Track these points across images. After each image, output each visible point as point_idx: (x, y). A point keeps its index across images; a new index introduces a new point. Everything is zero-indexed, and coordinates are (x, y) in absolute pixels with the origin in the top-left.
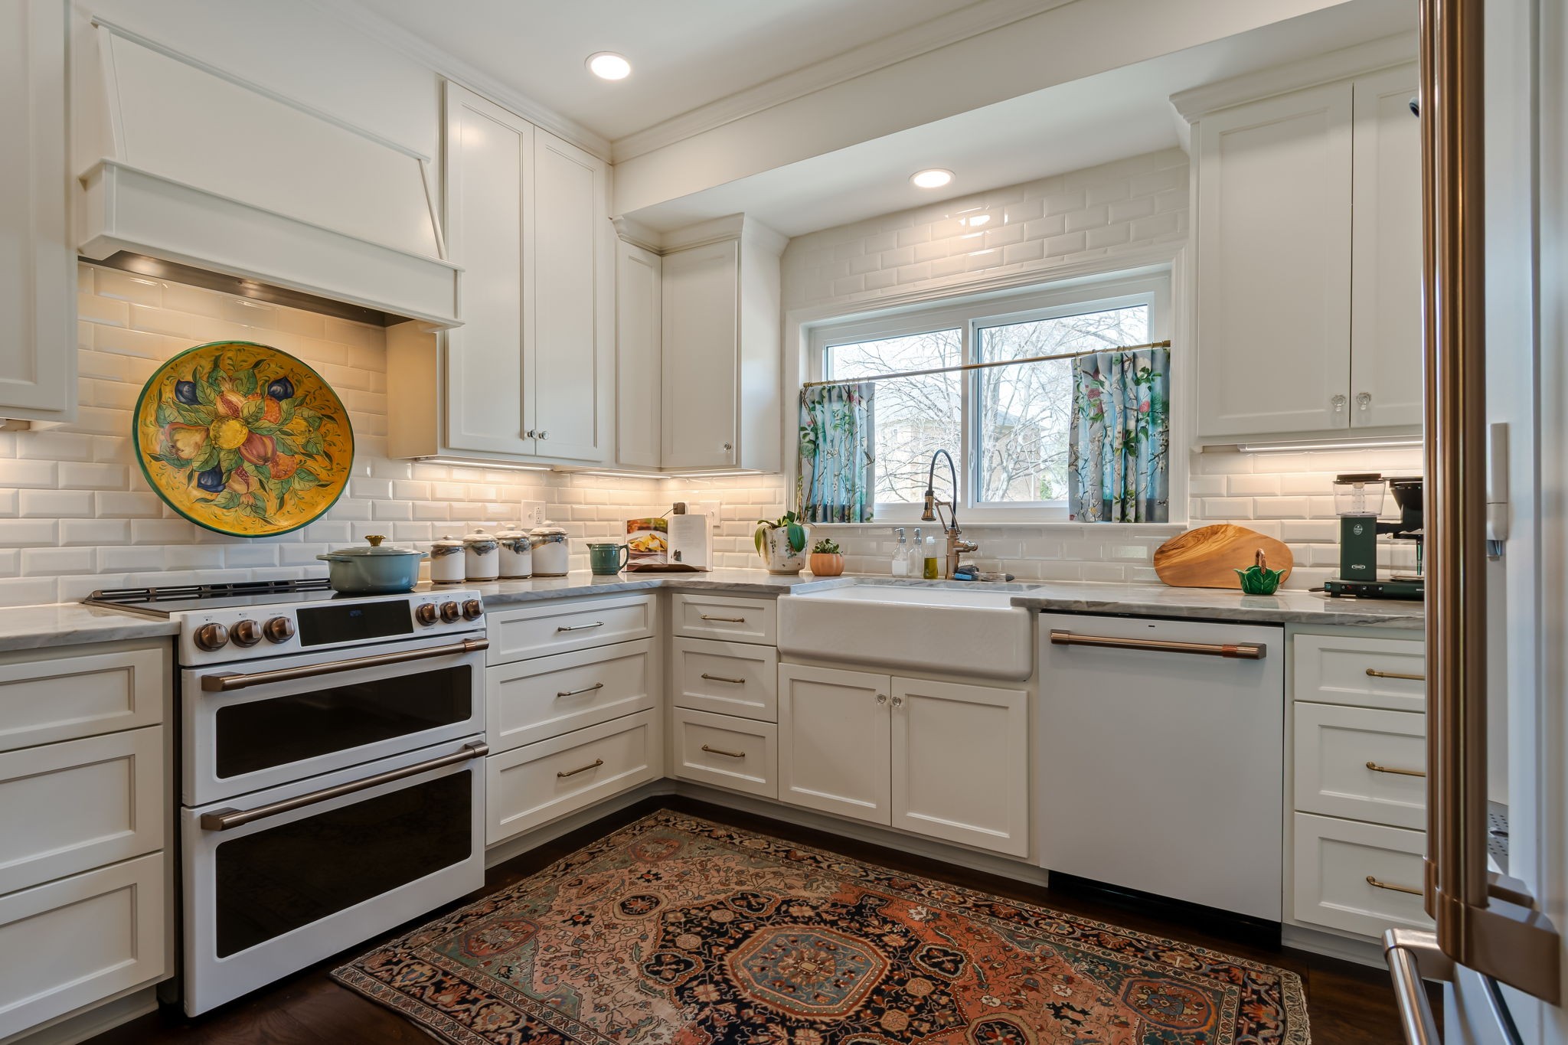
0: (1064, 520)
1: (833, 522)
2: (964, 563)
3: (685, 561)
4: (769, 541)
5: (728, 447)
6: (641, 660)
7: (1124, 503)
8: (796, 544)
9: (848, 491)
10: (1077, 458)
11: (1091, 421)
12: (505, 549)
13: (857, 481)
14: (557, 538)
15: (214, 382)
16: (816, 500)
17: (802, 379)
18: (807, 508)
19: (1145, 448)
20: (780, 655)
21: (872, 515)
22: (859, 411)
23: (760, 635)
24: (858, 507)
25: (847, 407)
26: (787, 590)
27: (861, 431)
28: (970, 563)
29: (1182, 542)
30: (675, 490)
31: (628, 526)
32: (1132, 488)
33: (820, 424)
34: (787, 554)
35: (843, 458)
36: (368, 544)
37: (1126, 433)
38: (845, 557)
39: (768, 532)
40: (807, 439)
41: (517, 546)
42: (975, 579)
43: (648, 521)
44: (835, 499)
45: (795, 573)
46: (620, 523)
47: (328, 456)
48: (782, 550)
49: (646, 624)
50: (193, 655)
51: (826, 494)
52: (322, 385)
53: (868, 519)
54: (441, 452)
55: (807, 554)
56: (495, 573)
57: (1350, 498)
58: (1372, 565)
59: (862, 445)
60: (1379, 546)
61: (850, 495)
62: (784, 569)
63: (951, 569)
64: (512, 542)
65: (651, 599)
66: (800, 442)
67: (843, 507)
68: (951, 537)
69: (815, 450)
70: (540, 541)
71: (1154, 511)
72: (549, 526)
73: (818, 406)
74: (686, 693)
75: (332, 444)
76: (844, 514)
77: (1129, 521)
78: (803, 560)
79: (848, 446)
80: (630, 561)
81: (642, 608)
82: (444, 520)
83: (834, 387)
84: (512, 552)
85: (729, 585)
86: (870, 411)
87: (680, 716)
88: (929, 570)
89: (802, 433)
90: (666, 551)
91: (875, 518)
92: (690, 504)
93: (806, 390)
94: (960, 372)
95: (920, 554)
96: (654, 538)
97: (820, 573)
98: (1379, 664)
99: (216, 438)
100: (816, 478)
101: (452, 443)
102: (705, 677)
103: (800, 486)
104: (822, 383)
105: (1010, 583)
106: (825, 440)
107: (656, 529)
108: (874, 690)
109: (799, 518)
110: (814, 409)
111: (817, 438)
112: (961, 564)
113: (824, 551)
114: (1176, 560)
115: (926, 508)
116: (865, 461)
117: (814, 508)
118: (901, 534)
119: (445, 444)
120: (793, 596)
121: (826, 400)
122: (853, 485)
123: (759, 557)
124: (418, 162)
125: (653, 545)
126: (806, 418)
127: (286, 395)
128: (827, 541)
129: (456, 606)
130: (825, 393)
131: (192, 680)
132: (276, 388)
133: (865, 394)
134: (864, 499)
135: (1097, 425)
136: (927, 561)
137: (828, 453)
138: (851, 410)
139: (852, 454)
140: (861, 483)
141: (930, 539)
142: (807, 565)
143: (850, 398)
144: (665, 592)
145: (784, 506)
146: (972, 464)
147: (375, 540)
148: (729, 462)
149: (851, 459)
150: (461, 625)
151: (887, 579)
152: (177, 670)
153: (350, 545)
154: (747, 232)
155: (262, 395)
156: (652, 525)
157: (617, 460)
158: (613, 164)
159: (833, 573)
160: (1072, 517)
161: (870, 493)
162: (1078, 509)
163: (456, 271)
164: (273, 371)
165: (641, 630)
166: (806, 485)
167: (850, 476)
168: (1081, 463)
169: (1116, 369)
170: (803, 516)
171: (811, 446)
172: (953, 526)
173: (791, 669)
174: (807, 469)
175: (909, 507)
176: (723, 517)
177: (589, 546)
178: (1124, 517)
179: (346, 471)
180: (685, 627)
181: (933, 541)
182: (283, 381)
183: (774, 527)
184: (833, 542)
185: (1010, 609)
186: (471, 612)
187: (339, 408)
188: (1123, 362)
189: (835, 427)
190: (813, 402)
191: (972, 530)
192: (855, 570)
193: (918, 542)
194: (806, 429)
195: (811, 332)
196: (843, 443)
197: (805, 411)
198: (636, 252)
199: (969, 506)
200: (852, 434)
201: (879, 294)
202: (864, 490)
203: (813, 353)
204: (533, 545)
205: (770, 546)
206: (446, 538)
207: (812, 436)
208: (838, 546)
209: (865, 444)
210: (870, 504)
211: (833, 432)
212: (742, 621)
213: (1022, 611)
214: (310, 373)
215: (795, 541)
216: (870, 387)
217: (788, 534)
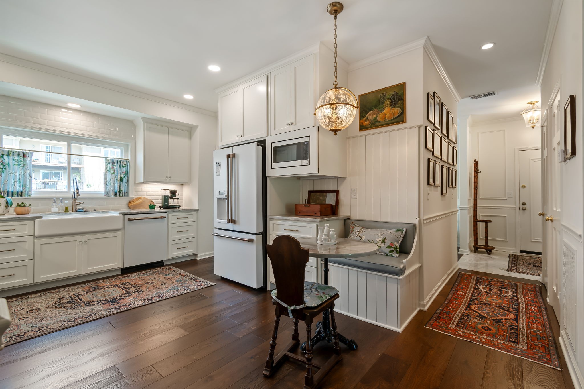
0: (103, 196)
1: (14, 196)
2: (79, 207)
7: (120, 192)
10: (107, 182)
11: (112, 174)
13: (25, 183)
19: (125, 180)
20: (36, 237)
21: (31, 194)
22: (27, 160)
24: (25, 192)
25: (22, 159)
26: (41, 217)
28: (81, 207)
29: (134, 200)
32: (122, 189)
33: (6, 162)
37: (121, 177)
53: (29, 196)
57: (164, 192)
58: (168, 204)
59: (27, 172)
60: (169, 200)
61: (21, 188)
63: (74, 209)
67: (19, 192)
68: (74, 201)
71: (126, 194)
77: (121, 196)
83: (16, 151)
85: (9, 218)
88: (66, 210)
91: (32, 195)
95: (63, 206)
98: (179, 217)
106: (9, 168)
108: (76, 240)
110: (2, 157)
111: (4, 167)
112: (77, 208)
113: (21, 206)
114: (132, 204)
116: (29, 177)
121: (12, 156)
128: (22, 203)
130: (12, 153)
133: (29, 155)
134: (28, 189)
135: (114, 175)
136: (66, 208)
137: (11, 173)
138: (24, 160)
140: (27, 184)
141: (66, 201)
143: (23, 156)
159: (25, 213)
160: (105, 195)
162: (107, 193)
167: (22, 182)
168: (107, 183)
169: (119, 163)
178: (120, 195)
181: (68, 202)
185: (118, 215)
188: (120, 162)
189: (15, 165)
190: (3, 154)
191: (83, 199)
193: (62, 202)
200: (23, 168)
201: (39, 126)
202: (28, 187)
209: (29, 172)
210: (31, 190)
211: (13, 166)
212: (14, 230)
213: (121, 215)
215: (10, 203)
216: (32, 154)
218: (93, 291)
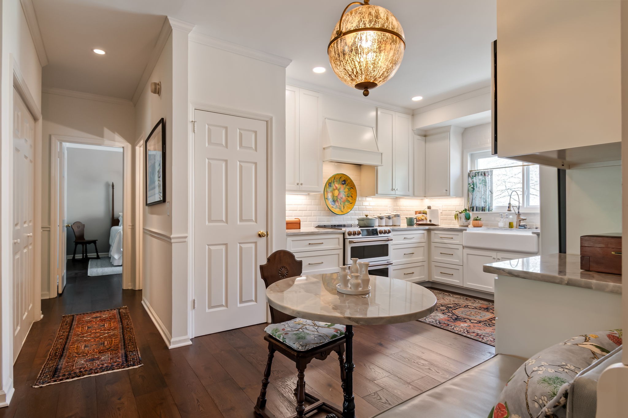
1: (479, 211)
2: (522, 223)
3: (433, 222)
4: (459, 217)
5: (446, 190)
6: (423, 248)
8: (468, 218)
9: (484, 202)
12: (386, 218)
13: (487, 199)
14: (398, 216)
15: (334, 182)
16: (474, 205)
17: (469, 169)
18: (471, 208)
20: (464, 247)
21: (492, 209)
22: (488, 179)
23: (458, 242)
24: (488, 207)
25: (484, 178)
26: (466, 230)
27: (488, 184)
28: (524, 223)
30: (427, 202)
31: (416, 213)
33: (475, 182)
34: (465, 221)
35: (482, 193)
36: (365, 217)
38: (483, 222)
39: (459, 214)
40: (471, 187)
41: (389, 218)
42: (525, 228)
43: (420, 211)
44: (480, 205)
45: (467, 226)
46: (413, 212)
47: (352, 197)
48: (463, 219)
49: (424, 239)
50: (347, 236)
51: (477, 203)
52: (351, 181)
53: (491, 211)
54: (376, 195)
55: (471, 221)
56: (384, 225)
59: (489, 189)
61: (485, 203)
62: (464, 225)
63: (518, 225)
64: (388, 217)
65: (425, 232)
66: (468, 188)
67: (483, 207)
68: (518, 216)
69: (473, 190)
70: (394, 217)
72: (395, 212)
73: (474, 177)
74: (435, 258)
75: (352, 194)
76: (483, 209)
78: (470, 223)
79: (484, 189)
80: (417, 222)
81: (423, 234)
82: (371, 211)
83: (479, 172)
84: (388, 219)
85: (449, 229)
86: (491, 178)
87: (433, 264)
88: (511, 226)
89: (469, 185)
90: (427, 220)
91: (493, 210)
92: (432, 206)
93: (470, 173)
94: (522, 167)
95: (508, 221)
96: (423, 216)
97: (475, 226)
99: (334, 194)
100: (474, 198)
101: (379, 193)
102: (441, 253)
103: (469, 201)
104: (475, 170)
105: (536, 229)
106: (477, 187)
107: (423, 213)
108: (492, 257)
109: (468, 210)
110: (473, 178)
111: (474, 186)
112: (521, 224)
113: (476, 220)
115: (509, 208)
116: (490, 193)
117: (473, 208)
118: (501, 215)
119: (377, 193)
120: (467, 231)
121: (477, 176)
122: (486, 201)
123: (456, 222)
124: (372, 128)
125: (423, 218)
126: (470, 181)
127: (345, 184)
128: (477, 217)
129: (386, 230)
130: (477, 174)
131: (347, 241)
132: (343, 182)
133: (490, 173)
134: (490, 205)
136: (510, 223)
137: (478, 191)
138: (485, 178)
139: (485, 191)
140: (488, 200)
141: (511, 217)
142: (471, 224)
143: (485, 175)
144: (429, 231)
145: (463, 207)
146: (526, 194)
147: (367, 216)
148: (446, 194)
149: (485, 192)
150: (386, 235)
151: (497, 228)
152: (344, 239)
153: (362, 217)
154: (452, 130)
155: (341, 184)
156: (422, 212)
157: (414, 194)
158: (413, 115)
159: (479, 226)
161: (491, 203)
163: (382, 153)
164: (343, 179)
165: (423, 240)
166: (470, 201)
167: (485, 198)
170: (469, 210)
171: (472, 189)
172: (518, 213)
173: (467, 251)
174: (471, 196)
175: (503, 207)
176: (443, 210)
177: (406, 218)
179: (355, 200)
180: (435, 240)
181: (512, 217)
182: (344, 181)
183: (461, 213)
184: (479, 217)
185: (531, 235)
186: (389, 232)
187: (354, 186)
189: (480, 184)
190: (473, 176)
191: (525, 214)
192: (487, 226)
193: (507, 218)
194: (470, 184)
195: (472, 155)
196: (482, 188)
197: (470, 179)
198: (419, 137)
199: (525, 206)
200: (485, 185)
202: (490, 202)
203: (473, 162)
204: (392, 217)
205: (459, 218)
206: (374, 216)
207: (472, 186)
208: (481, 219)
209: (490, 188)
210: (492, 206)
211: (479, 185)
212: (452, 238)
213: (535, 235)
214: (350, 179)
215: (467, 217)
216: (492, 172)
217: (465, 215)
218: (479, 309)
